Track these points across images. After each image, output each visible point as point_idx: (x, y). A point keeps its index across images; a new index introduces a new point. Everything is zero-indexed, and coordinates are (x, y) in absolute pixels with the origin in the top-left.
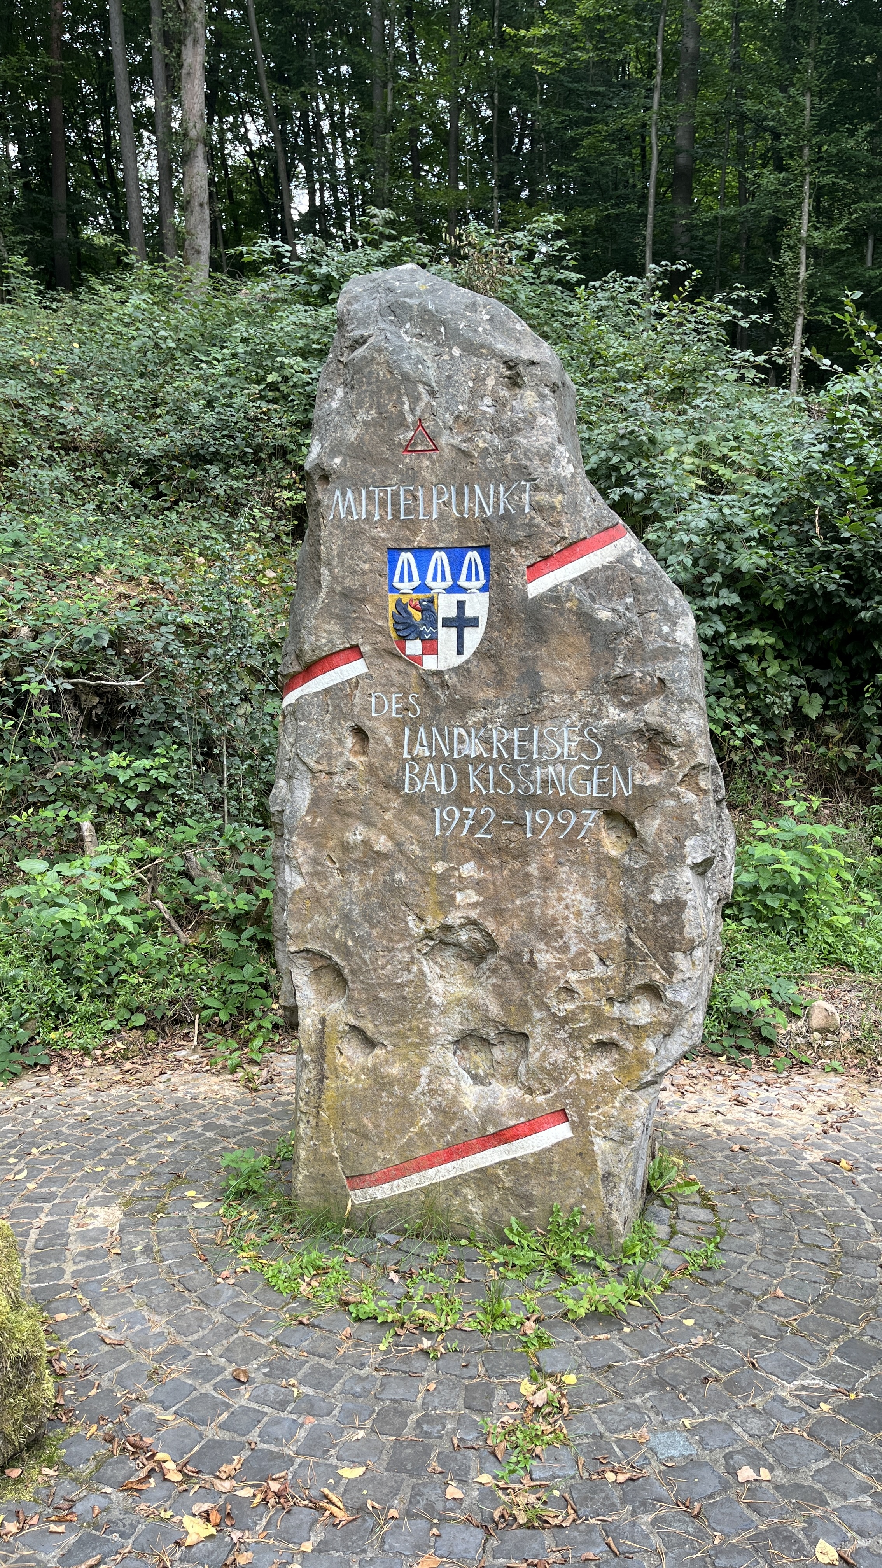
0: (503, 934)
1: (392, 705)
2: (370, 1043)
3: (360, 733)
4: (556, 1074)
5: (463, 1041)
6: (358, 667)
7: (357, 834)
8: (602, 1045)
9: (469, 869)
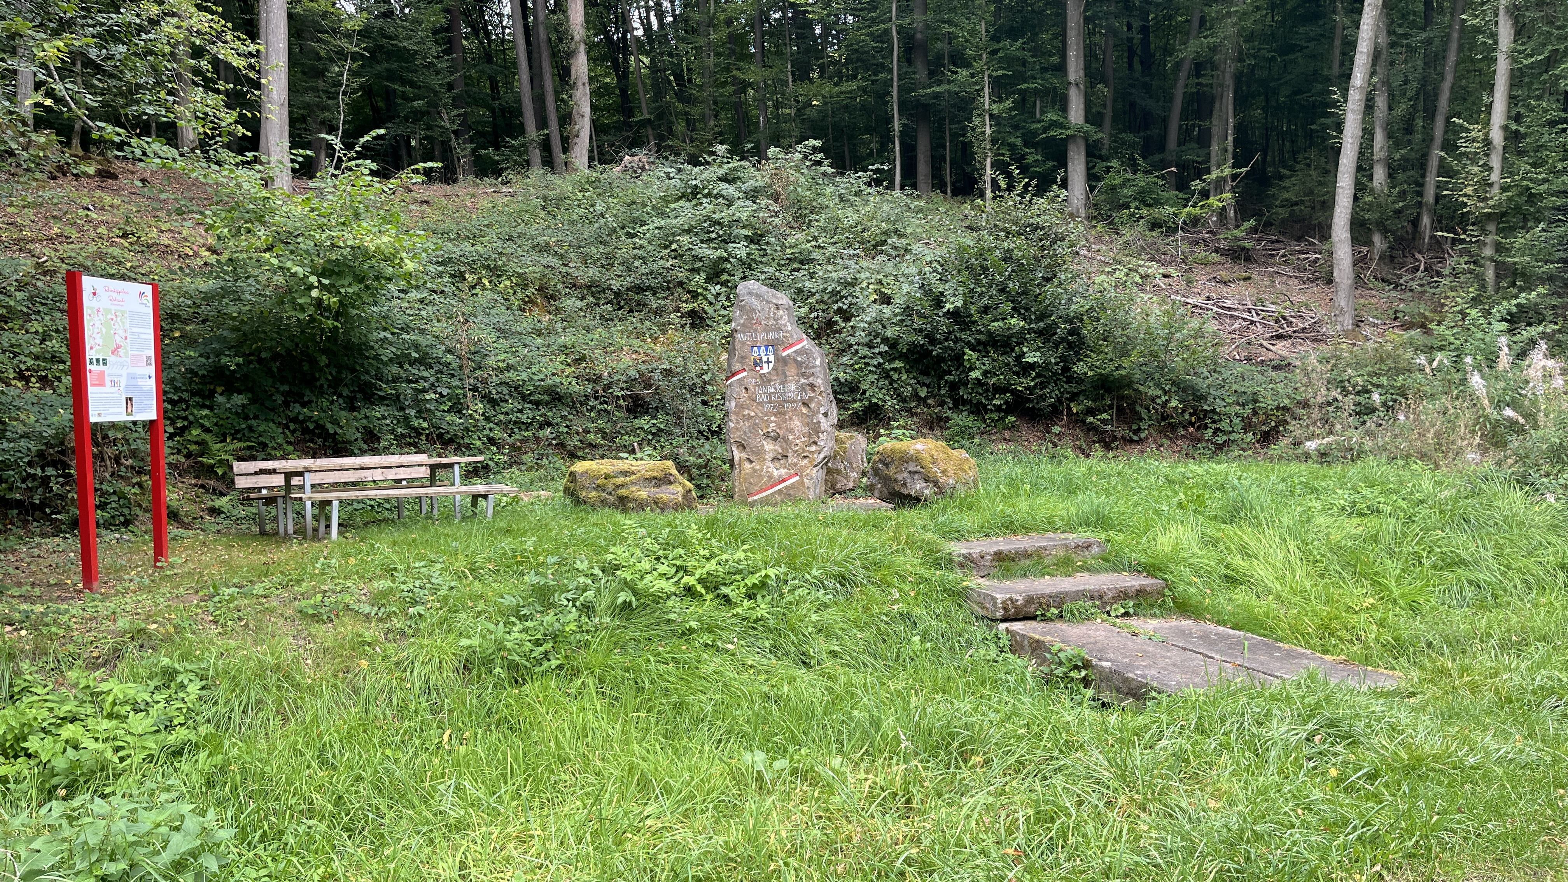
0: (781, 432)
1: (753, 382)
2: (751, 462)
3: (746, 389)
4: (795, 465)
5: (774, 459)
6: (745, 374)
7: (746, 412)
8: (805, 457)
9: (773, 418)
